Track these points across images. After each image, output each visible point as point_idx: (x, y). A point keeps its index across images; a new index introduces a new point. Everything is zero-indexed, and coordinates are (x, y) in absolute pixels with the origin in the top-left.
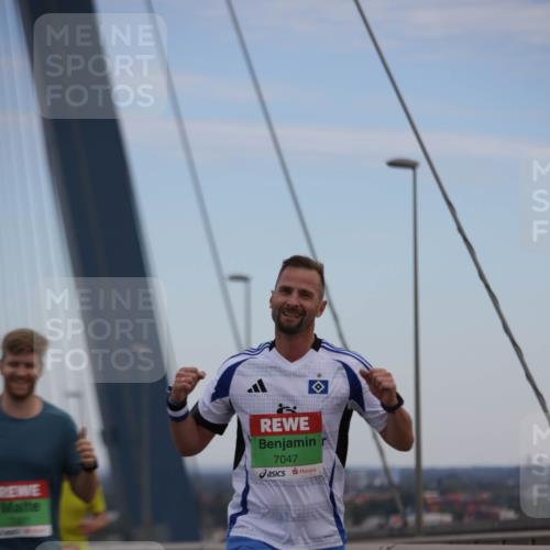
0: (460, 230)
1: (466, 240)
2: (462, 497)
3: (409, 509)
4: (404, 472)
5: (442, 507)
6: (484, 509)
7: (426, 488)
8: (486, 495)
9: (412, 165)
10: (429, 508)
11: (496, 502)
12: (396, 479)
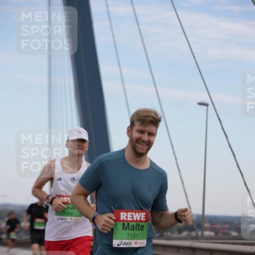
0: (223, 129)
1: (225, 133)
2: (218, 226)
3: (198, 230)
4: (198, 216)
5: (211, 230)
6: (226, 231)
7: (206, 222)
8: (227, 226)
9: (207, 105)
10: (206, 229)
11: (231, 229)
12: (195, 218)
